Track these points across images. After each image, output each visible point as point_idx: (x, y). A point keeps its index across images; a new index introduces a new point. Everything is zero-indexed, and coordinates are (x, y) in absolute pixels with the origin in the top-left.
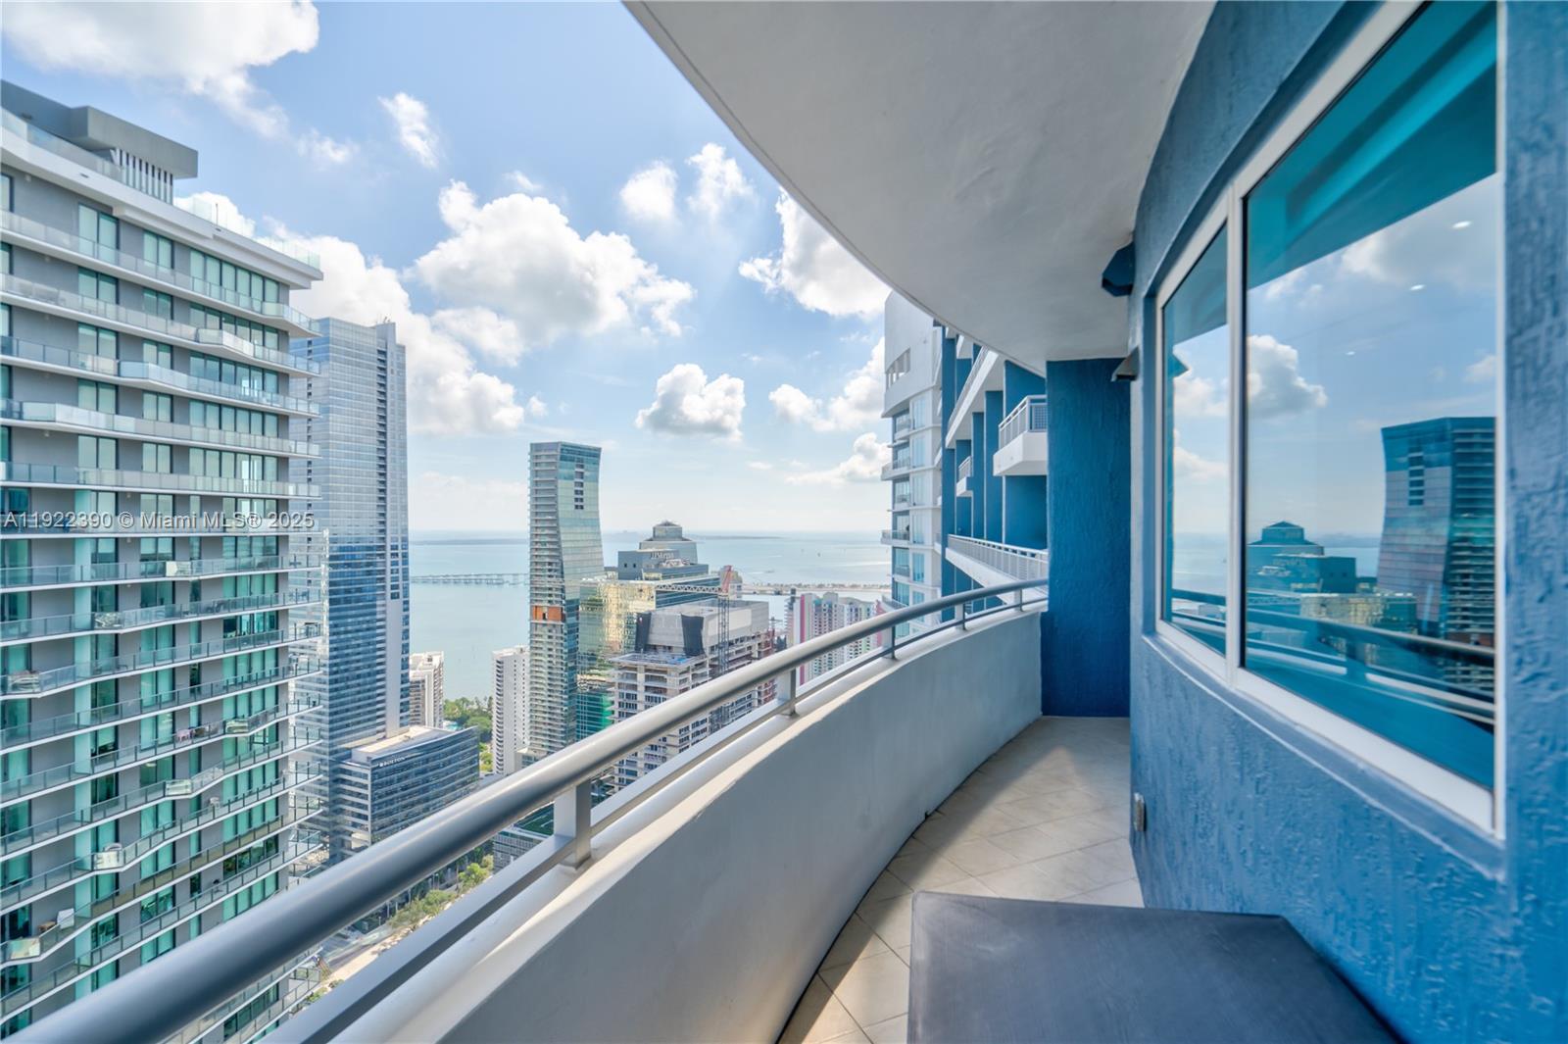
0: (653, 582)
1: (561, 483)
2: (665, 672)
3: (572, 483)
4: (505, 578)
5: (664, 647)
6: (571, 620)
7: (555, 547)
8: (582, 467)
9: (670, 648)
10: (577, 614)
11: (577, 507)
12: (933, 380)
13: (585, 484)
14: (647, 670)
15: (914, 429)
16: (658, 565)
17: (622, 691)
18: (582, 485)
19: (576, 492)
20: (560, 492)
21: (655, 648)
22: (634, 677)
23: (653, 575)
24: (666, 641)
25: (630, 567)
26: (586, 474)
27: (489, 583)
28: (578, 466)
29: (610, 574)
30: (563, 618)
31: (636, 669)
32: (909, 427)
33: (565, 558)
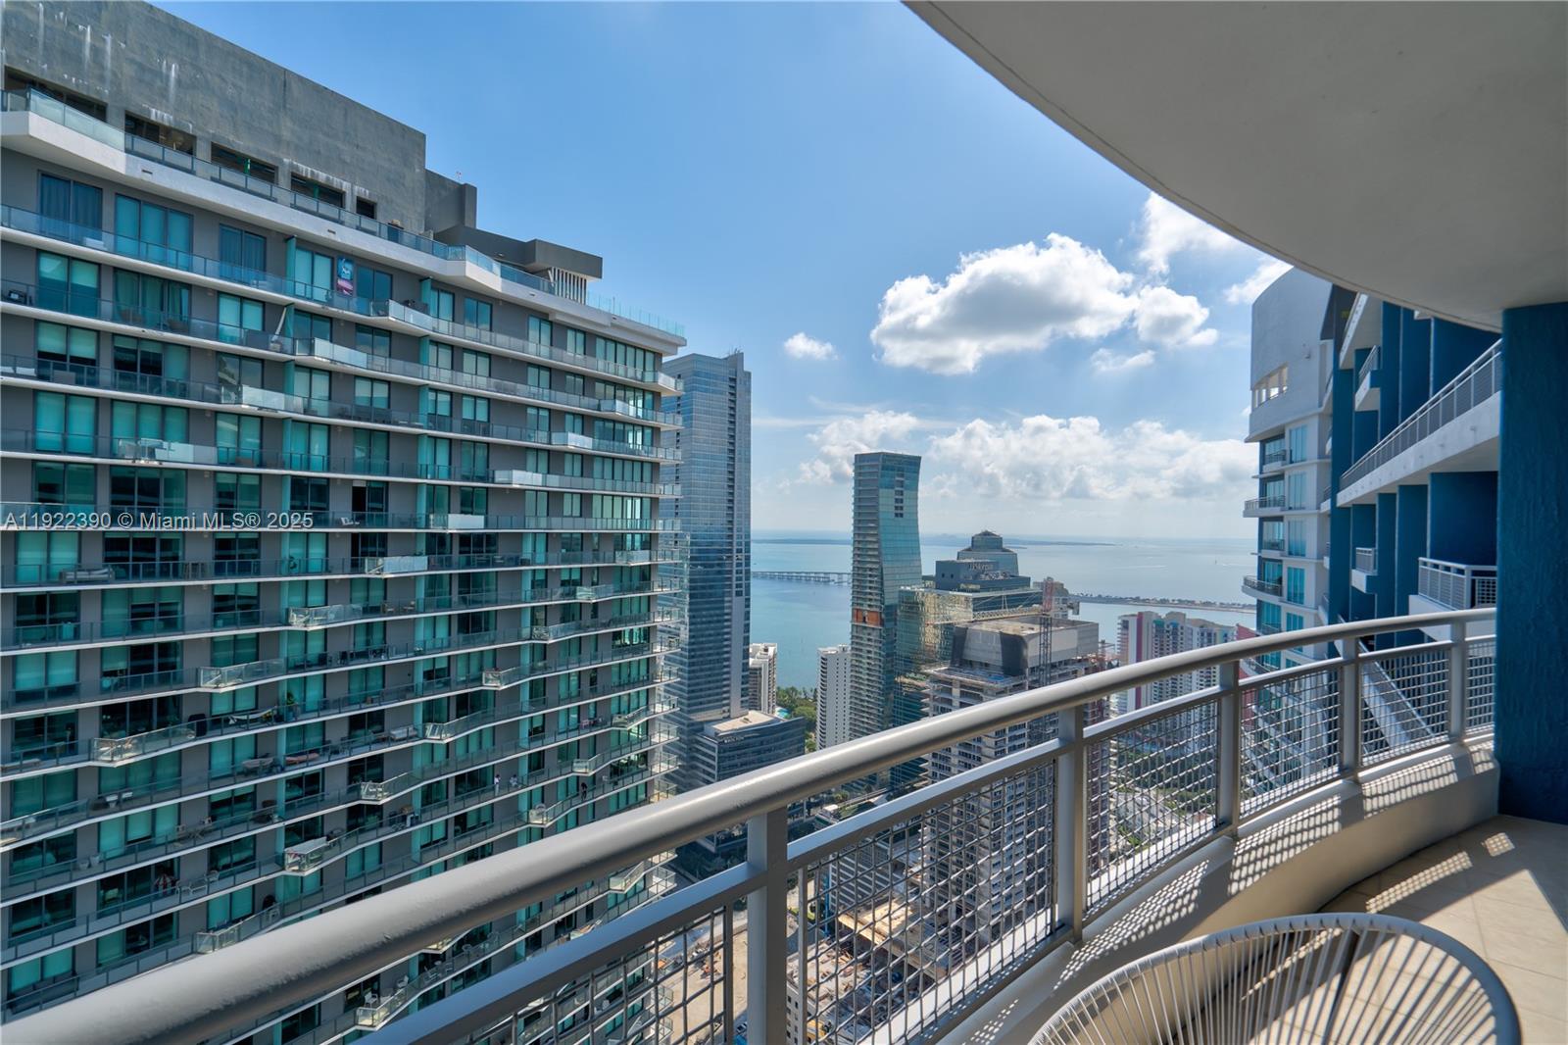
0: (970, 594)
1: (883, 492)
2: (981, 690)
3: (892, 491)
4: (832, 577)
5: (981, 663)
6: (889, 625)
7: (876, 553)
8: (902, 476)
9: (987, 665)
10: (895, 620)
11: (896, 515)
12: (1320, 405)
13: (905, 492)
14: (962, 686)
15: (1291, 462)
16: (976, 576)
17: (937, 704)
18: (902, 493)
19: (897, 500)
20: (881, 501)
21: (971, 664)
22: (950, 691)
23: (972, 587)
24: (983, 657)
25: (948, 577)
26: (907, 482)
27: (817, 581)
28: (899, 476)
29: (928, 583)
30: (882, 623)
31: (951, 684)
32: (1284, 459)
33: (885, 565)
